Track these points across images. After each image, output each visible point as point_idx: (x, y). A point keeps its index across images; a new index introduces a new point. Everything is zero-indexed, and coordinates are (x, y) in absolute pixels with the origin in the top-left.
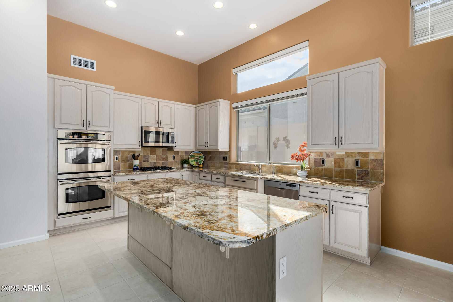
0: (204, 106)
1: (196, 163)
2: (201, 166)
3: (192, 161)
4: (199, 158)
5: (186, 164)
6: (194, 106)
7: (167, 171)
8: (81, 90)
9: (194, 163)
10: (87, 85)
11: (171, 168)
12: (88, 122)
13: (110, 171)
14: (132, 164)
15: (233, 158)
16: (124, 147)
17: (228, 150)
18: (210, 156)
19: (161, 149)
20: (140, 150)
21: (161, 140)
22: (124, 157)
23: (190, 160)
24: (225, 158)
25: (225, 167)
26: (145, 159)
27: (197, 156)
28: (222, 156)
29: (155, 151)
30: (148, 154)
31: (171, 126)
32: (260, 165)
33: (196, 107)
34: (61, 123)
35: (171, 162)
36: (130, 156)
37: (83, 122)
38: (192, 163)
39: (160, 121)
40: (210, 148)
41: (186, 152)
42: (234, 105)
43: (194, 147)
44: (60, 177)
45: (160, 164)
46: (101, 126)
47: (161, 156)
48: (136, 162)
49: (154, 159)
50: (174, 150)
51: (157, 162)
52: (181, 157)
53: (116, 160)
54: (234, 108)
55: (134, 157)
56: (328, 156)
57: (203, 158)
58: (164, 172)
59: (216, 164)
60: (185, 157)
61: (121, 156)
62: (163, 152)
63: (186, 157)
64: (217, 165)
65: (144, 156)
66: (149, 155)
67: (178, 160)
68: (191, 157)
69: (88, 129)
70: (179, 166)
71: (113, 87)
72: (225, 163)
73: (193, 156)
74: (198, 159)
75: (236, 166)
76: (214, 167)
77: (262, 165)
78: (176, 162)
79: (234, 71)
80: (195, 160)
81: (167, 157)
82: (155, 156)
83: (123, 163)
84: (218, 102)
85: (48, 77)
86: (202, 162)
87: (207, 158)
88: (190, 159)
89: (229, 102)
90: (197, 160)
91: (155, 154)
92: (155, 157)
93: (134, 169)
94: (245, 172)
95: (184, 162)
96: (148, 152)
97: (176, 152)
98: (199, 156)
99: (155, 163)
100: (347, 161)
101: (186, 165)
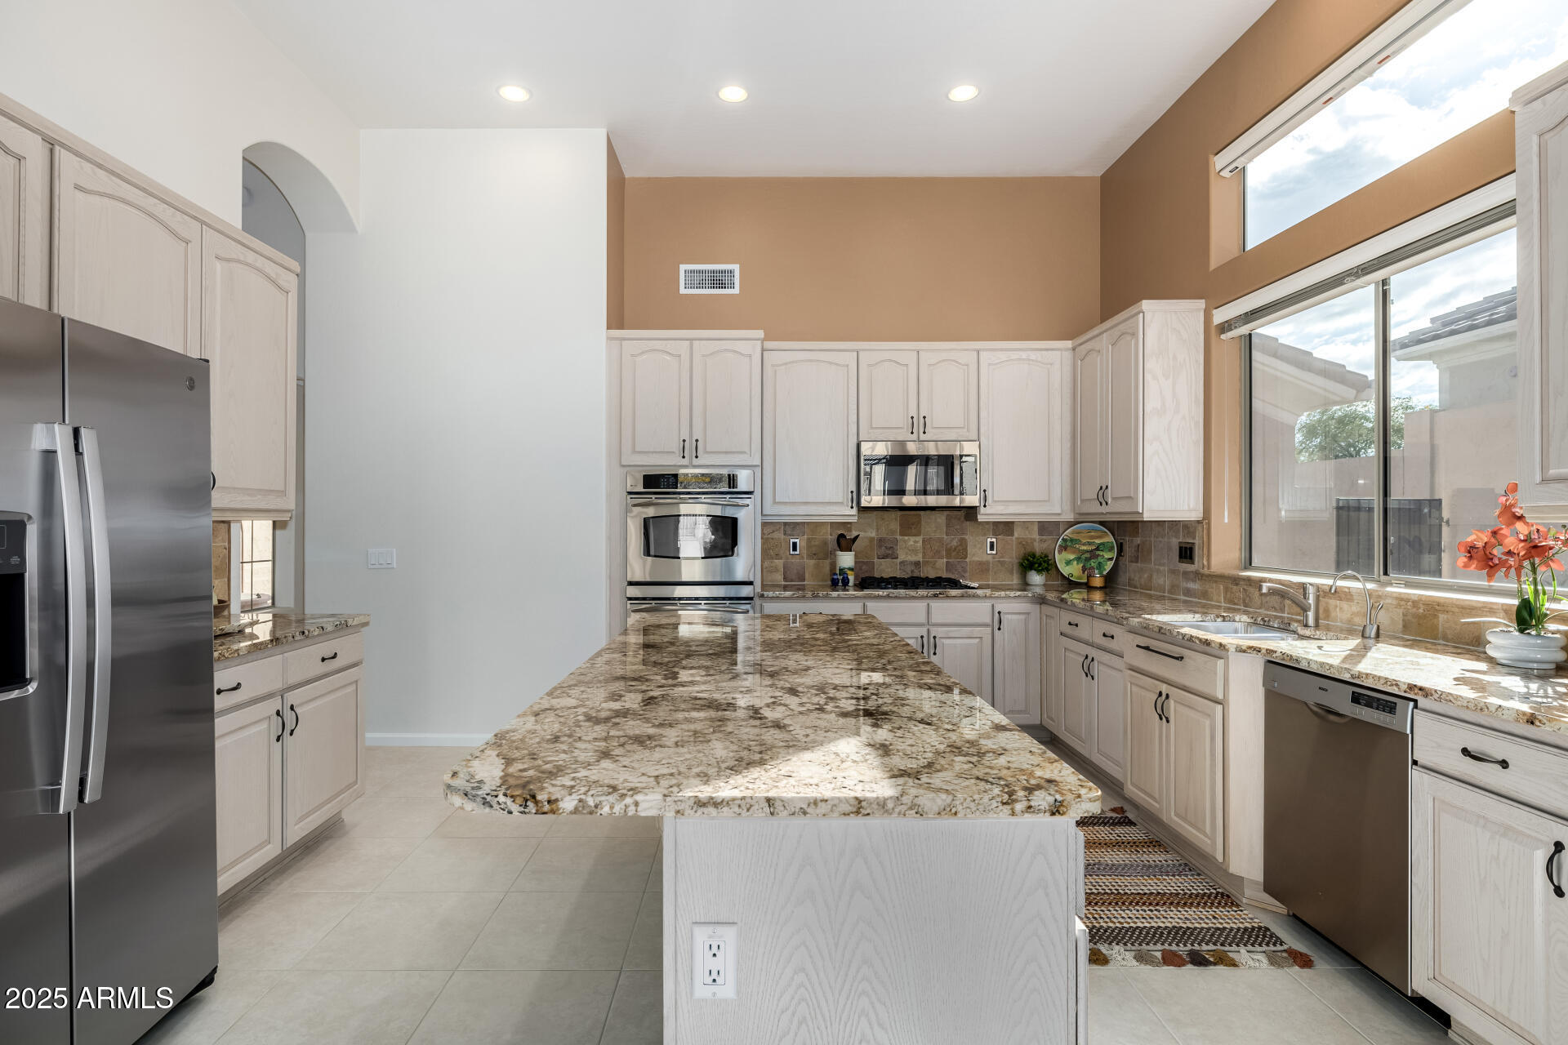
0: (1102, 340)
1: (1084, 569)
2: (1098, 581)
3: (1068, 563)
4: (1098, 549)
5: (1039, 572)
6: (1069, 344)
7: (935, 596)
8: (680, 356)
9: (1070, 567)
10: (691, 340)
11: (954, 584)
12: (694, 444)
13: (751, 583)
14: (833, 565)
15: (1222, 554)
16: (802, 510)
17: (1195, 514)
18: (1138, 540)
19: (941, 518)
20: (854, 519)
21: (910, 485)
22: (817, 543)
23: (1060, 559)
24: (1186, 553)
25: (1188, 592)
26: (883, 548)
27: (1089, 544)
28: (1175, 542)
29: (919, 522)
30: (893, 532)
31: (968, 431)
32: (1311, 590)
33: (1074, 349)
34: (634, 452)
35: (980, 563)
36: (831, 538)
37: (680, 443)
38: (1066, 570)
39: (924, 417)
40: (1116, 509)
41: (1046, 528)
42: (1220, 316)
43: (1067, 507)
44: (633, 591)
45: (938, 569)
46: (726, 453)
47: (940, 540)
48: (846, 560)
49: (915, 551)
50: (981, 518)
51: (926, 563)
52: (1021, 543)
53: (791, 552)
54: (1225, 327)
55: (844, 542)
57: (1111, 549)
58: (922, 597)
59: (1155, 577)
60: (1038, 548)
61: (809, 540)
62: (948, 526)
63: (1045, 545)
64: (1161, 581)
65: (881, 541)
66: (898, 537)
67: (1013, 556)
68: (1064, 548)
70: (1015, 580)
71: (760, 334)
72: (1185, 573)
73: (1072, 540)
74: (1093, 554)
75: (1226, 590)
76: (1151, 590)
77: (1318, 588)
78: (1002, 563)
79: (1220, 161)
80: (1078, 559)
81: (963, 542)
82: (920, 539)
83: (812, 562)
84: (1139, 313)
85: (609, 339)
86: (1109, 566)
87: (1126, 548)
88: (1060, 552)
89: (1201, 304)
90: (1088, 560)
91: (918, 534)
92: (920, 544)
93: (834, 584)
94: (1245, 618)
95: (1033, 562)
96: (895, 526)
97: (1001, 527)
98: (1098, 541)
99: (917, 564)
101: (1036, 578)
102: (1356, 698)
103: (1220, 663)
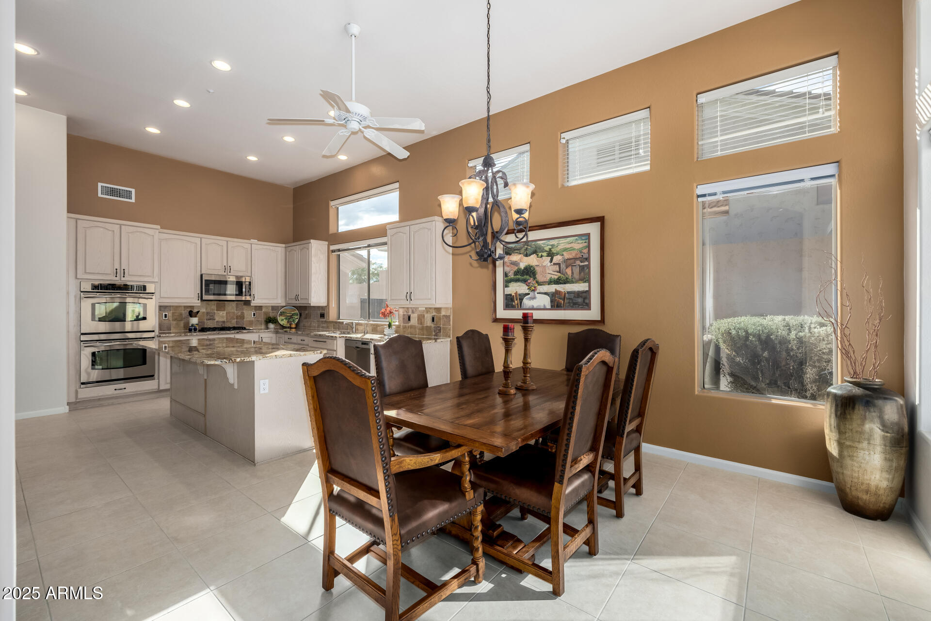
0: (297, 247)
1: (288, 322)
2: (294, 326)
3: (282, 320)
4: (293, 315)
5: (272, 323)
6: (284, 245)
7: (238, 333)
8: (113, 231)
9: (284, 322)
10: (121, 225)
11: (245, 329)
12: (122, 271)
13: (153, 331)
14: (188, 323)
15: (332, 315)
17: (325, 304)
18: (307, 312)
19: (234, 304)
20: (199, 305)
22: (177, 314)
23: (279, 319)
24: (322, 316)
25: (323, 327)
26: (209, 316)
27: (290, 313)
28: (319, 312)
29: (225, 306)
30: (213, 310)
31: (247, 273)
32: (354, 324)
33: (285, 247)
34: (86, 272)
35: (250, 321)
36: (185, 313)
37: (115, 270)
38: (282, 323)
39: (230, 267)
40: (301, 302)
41: (274, 308)
42: (333, 248)
43: (283, 300)
44: (83, 338)
45: (233, 323)
46: (140, 276)
47: (234, 313)
48: (194, 321)
49: (223, 317)
50: (252, 304)
51: (227, 322)
52: (265, 313)
53: (164, 318)
54: (333, 251)
55: (191, 314)
56: (413, 312)
57: (297, 315)
58: (232, 333)
59: (312, 323)
60: (272, 315)
61: (173, 313)
62: (237, 307)
63: (273, 314)
64: (314, 325)
65: (208, 313)
66: (216, 312)
67: (262, 318)
68: (281, 314)
69: (123, 279)
70: (263, 327)
71: (159, 227)
72: (322, 321)
73: (283, 312)
74: (291, 317)
75: (334, 326)
76: (311, 327)
77: (355, 323)
78: (258, 321)
79: (332, 203)
80: (286, 319)
81: (243, 313)
82: (225, 312)
83: (175, 322)
84: (309, 243)
85: (68, 217)
86: (297, 320)
87: (303, 315)
88: (279, 316)
89: (327, 243)
90: (289, 319)
91: (224, 310)
92: (225, 314)
93: (190, 330)
94: (339, 332)
95: (270, 320)
96: (214, 307)
97: (258, 307)
98: (292, 312)
99: (224, 322)
100: (427, 317)
101: (271, 326)
102: (363, 344)
103: (335, 341)
